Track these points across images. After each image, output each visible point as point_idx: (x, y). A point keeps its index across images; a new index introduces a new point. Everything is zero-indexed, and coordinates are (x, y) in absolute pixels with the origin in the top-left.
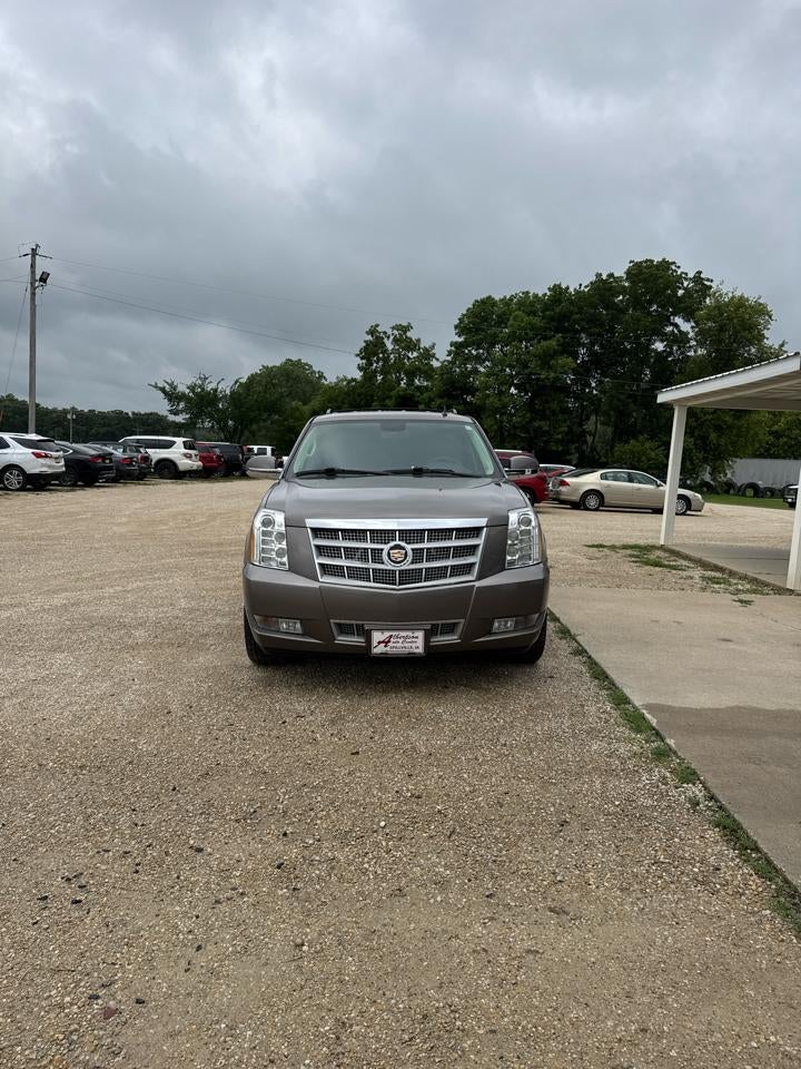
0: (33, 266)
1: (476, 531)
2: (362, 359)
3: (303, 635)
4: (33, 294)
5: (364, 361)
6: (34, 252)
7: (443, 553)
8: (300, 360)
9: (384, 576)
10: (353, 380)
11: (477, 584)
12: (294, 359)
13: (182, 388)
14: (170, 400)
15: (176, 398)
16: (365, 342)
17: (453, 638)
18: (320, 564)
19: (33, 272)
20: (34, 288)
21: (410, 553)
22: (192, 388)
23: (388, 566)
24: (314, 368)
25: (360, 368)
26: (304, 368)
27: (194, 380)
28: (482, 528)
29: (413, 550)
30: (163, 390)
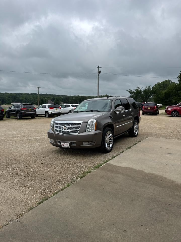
0: (98, 70)
1: (80, 124)
2: (179, 78)
3: (54, 142)
4: (98, 75)
5: (180, 79)
6: (98, 67)
7: (73, 128)
8: (168, 80)
9: (63, 132)
10: (177, 84)
11: (79, 134)
12: (167, 80)
13: (133, 90)
14: (130, 93)
15: (132, 93)
16: (180, 74)
17: (75, 145)
18: (55, 129)
19: (98, 71)
20: (98, 74)
21: (67, 128)
22: (136, 90)
23: (64, 130)
24: (172, 81)
25: (178, 81)
26: (170, 82)
27: (136, 88)
28: (81, 123)
29: (68, 127)
30: (129, 91)
